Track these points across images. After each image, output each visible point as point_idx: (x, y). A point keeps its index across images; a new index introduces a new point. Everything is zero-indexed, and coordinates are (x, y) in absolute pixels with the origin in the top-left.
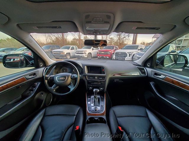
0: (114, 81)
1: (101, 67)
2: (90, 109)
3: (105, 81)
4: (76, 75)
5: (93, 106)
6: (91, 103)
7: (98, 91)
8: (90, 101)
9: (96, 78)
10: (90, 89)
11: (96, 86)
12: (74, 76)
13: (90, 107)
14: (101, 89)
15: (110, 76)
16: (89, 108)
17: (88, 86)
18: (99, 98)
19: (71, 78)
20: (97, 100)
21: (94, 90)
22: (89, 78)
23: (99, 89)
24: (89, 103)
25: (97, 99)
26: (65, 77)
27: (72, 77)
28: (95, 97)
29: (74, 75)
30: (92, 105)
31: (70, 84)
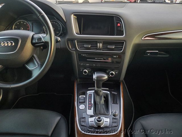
0: (145, 53)
1: (113, 17)
2: (83, 124)
3: (124, 53)
4: (45, 35)
5: (91, 116)
6: (86, 106)
7: (106, 77)
8: (84, 103)
9: (100, 45)
10: (85, 72)
11: (99, 65)
12: (40, 39)
13: (84, 118)
14: (112, 74)
15: (136, 40)
16: (83, 120)
17: (79, 66)
18: (107, 95)
19: (33, 44)
20: (101, 99)
21: (95, 76)
22: (81, 47)
23: (108, 74)
24: (82, 107)
25: (103, 99)
26: (16, 41)
27: (34, 41)
28: (97, 93)
29: (41, 35)
30: (91, 112)
31: (31, 60)
